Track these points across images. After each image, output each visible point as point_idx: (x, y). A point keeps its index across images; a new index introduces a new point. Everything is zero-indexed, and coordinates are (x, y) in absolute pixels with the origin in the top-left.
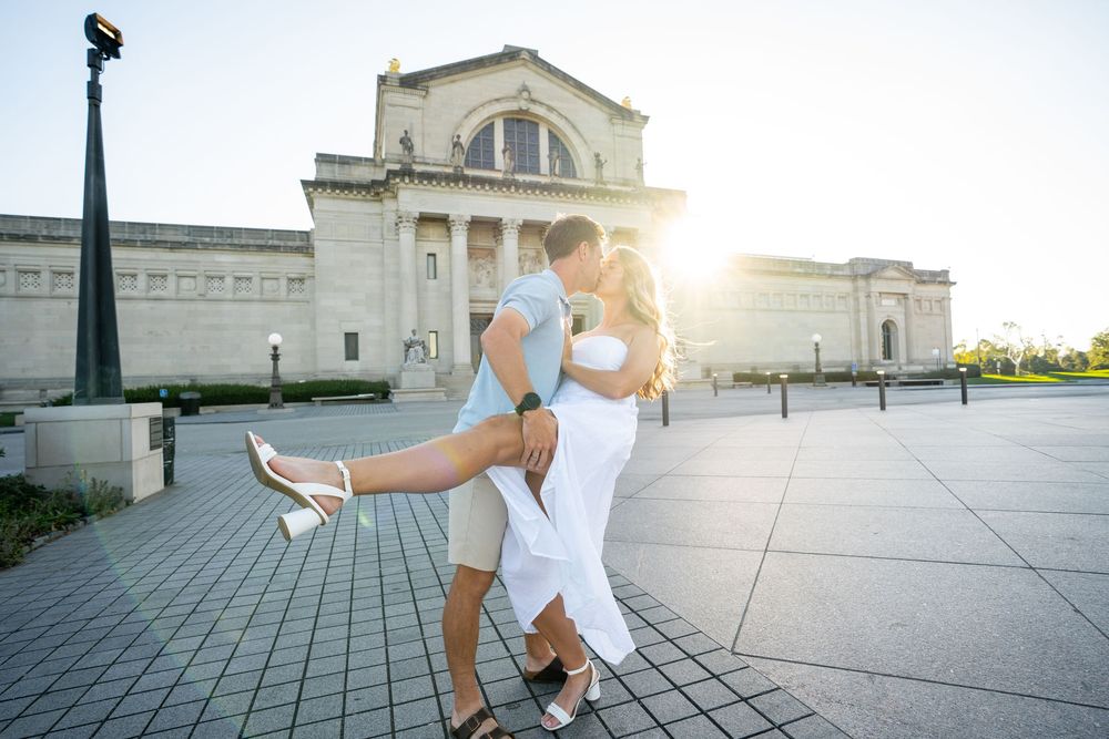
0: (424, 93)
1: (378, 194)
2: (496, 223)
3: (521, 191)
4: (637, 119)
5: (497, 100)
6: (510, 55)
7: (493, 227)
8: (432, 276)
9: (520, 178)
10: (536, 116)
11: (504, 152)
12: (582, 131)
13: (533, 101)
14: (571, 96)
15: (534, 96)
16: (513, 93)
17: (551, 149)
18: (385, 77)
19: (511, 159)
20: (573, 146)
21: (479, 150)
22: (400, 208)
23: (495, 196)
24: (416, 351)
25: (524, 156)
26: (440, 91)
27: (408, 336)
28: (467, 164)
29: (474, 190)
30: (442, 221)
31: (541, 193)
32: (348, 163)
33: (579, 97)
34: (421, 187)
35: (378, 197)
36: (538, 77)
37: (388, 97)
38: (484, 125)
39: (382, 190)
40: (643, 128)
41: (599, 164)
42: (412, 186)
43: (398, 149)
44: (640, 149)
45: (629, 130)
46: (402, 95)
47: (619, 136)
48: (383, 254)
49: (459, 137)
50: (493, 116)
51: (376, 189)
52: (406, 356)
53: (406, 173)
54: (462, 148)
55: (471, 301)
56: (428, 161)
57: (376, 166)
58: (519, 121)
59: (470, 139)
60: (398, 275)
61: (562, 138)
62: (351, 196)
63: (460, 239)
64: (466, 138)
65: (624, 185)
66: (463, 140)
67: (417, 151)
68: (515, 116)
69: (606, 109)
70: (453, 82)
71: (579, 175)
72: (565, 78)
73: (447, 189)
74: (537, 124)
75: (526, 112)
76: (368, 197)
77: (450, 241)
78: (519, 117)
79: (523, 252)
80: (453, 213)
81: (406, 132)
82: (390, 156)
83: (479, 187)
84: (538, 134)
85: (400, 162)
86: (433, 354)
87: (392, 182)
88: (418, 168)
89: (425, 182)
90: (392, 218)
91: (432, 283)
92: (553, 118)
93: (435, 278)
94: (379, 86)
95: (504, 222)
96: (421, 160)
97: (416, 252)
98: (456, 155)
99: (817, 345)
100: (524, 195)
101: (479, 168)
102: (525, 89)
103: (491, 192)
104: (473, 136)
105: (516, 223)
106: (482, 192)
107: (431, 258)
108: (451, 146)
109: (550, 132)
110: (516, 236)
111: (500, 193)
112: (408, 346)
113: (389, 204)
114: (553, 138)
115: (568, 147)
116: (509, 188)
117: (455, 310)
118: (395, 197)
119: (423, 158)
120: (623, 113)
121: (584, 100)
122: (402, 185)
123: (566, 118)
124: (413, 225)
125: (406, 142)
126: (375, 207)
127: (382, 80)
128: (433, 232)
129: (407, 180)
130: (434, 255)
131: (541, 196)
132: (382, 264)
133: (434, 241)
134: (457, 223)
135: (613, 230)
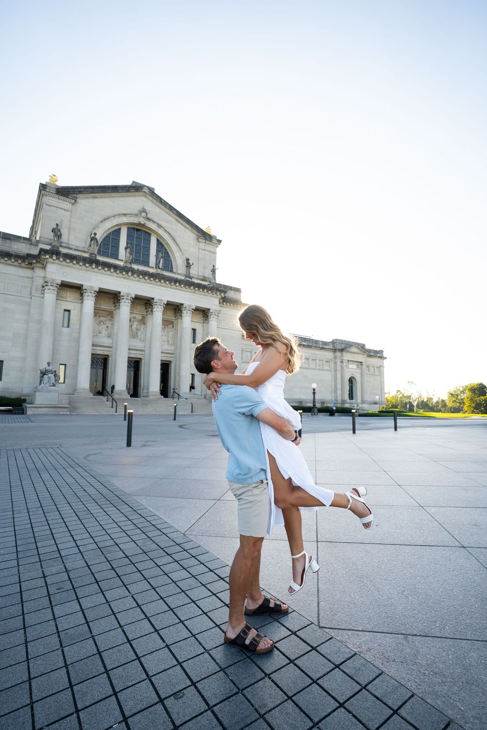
0: (73, 201)
1: (31, 264)
2: (116, 295)
3: (135, 276)
4: (214, 241)
5: (124, 215)
6: (136, 188)
7: (115, 297)
8: (66, 325)
9: (136, 267)
10: (150, 229)
11: (126, 248)
12: (178, 242)
13: (149, 219)
14: (174, 220)
15: (149, 216)
16: (136, 212)
17: (158, 251)
18: (46, 185)
19: (131, 254)
20: (172, 252)
21: (110, 243)
22: (47, 276)
23: (117, 277)
24: (49, 378)
25: (139, 253)
26: (85, 202)
27: (43, 366)
28: (99, 253)
29: (103, 271)
30: (78, 289)
31: (149, 278)
32: (10, 239)
33: (179, 222)
34: (64, 263)
35: (31, 266)
36: (153, 205)
37: (46, 199)
38: (113, 229)
39: (34, 261)
40: (217, 247)
41: (188, 265)
42: (57, 262)
43: (51, 235)
44: (215, 260)
45: (209, 247)
46: (57, 200)
47: (202, 250)
48: (30, 305)
49: (95, 234)
50: (120, 225)
51: (30, 261)
52: (41, 381)
53: (54, 252)
54: (97, 241)
55: (93, 345)
56: (70, 246)
57: (31, 244)
58: (138, 230)
59: (104, 237)
60: (40, 322)
61: (165, 246)
62: (9, 262)
63: (89, 303)
65: (203, 280)
66: (98, 237)
67: (64, 239)
68: (135, 227)
69: (196, 233)
70: (95, 198)
71: (174, 270)
72: (171, 208)
73: (84, 267)
74: (150, 234)
75: (143, 225)
76: (23, 265)
77: (82, 302)
78: (138, 228)
79: (133, 316)
80: (86, 284)
81: (57, 225)
82: (43, 239)
83: (106, 269)
84: (150, 240)
85: (50, 244)
86: (62, 380)
87: (43, 257)
88: (64, 251)
89: (68, 261)
90: (39, 282)
91: (65, 330)
92: (161, 232)
93: (68, 327)
94: (40, 190)
95: (121, 294)
96: (67, 245)
97: (56, 307)
98: (92, 246)
99: (314, 390)
100: (137, 279)
101: (107, 256)
102: (144, 211)
103: (114, 274)
104: (106, 234)
105: (130, 296)
106: (109, 273)
107: (67, 313)
108: (89, 239)
109: (158, 240)
110: (129, 305)
111: (120, 275)
112: (43, 374)
113: (39, 272)
114: (160, 245)
115: (169, 251)
116: (127, 272)
117: (81, 350)
118: (44, 268)
119: (69, 244)
120: (205, 236)
121: (182, 224)
122: (50, 260)
123: (169, 234)
124: (56, 289)
125: (57, 232)
126: (28, 273)
127: (43, 187)
128: (70, 295)
129: (54, 258)
130: (69, 311)
131: (148, 281)
132: (29, 313)
133: (70, 301)
134: (88, 291)
135: (194, 308)
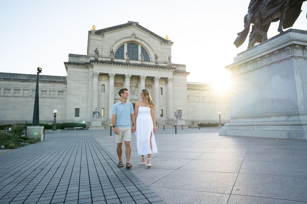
0: (102, 36)
1: (87, 66)
3: (131, 66)
4: (170, 43)
5: (125, 38)
6: (130, 24)
7: (123, 77)
8: (103, 91)
9: (131, 62)
10: (138, 42)
11: (126, 54)
12: (151, 47)
13: (136, 38)
14: (148, 36)
15: (137, 36)
16: (130, 36)
18: (91, 31)
19: (128, 56)
20: (149, 51)
21: (119, 53)
22: (94, 71)
23: (123, 68)
24: (96, 115)
25: (133, 55)
26: (107, 35)
27: (94, 110)
29: (116, 66)
30: (107, 75)
31: (137, 67)
32: (79, 57)
33: (151, 37)
34: (100, 65)
35: (87, 68)
36: (138, 30)
37: (92, 37)
38: (121, 45)
39: (89, 65)
40: (171, 46)
41: (156, 57)
42: (97, 65)
43: (94, 53)
44: (170, 52)
45: (167, 47)
46: (96, 37)
47: (164, 48)
48: (88, 84)
49: (112, 50)
50: (124, 43)
51: (87, 65)
52: (93, 116)
53: (96, 61)
54: (113, 53)
55: (115, 99)
56: (103, 56)
57: (87, 58)
58: (132, 44)
59: (117, 50)
60: (92, 91)
61: (146, 49)
62: (79, 67)
63: (112, 81)
64: (115, 49)
65: (165, 63)
66: (114, 51)
67: (100, 54)
68: (131, 42)
69: (160, 40)
70: (112, 32)
71: (151, 61)
72: (147, 31)
73: (109, 66)
74: (138, 45)
75: (134, 41)
76: (84, 67)
77: (109, 81)
78: (132, 43)
79: (132, 84)
80: (110, 73)
81: (96, 48)
82: (91, 55)
83: (118, 65)
84: (138, 48)
86: (103, 115)
87: (92, 63)
88: (100, 59)
89: (102, 64)
90: (91, 74)
91: (103, 94)
92: (143, 43)
93: (104, 92)
94: (89, 34)
95: (125, 76)
96: (101, 56)
97: (98, 84)
98: (112, 55)
99: (220, 115)
100: (132, 68)
101: (119, 59)
102: (134, 34)
103: (122, 67)
104: (118, 48)
105: (129, 76)
106: (119, 66)
107: (103, 86)
108: (110, 53)
109: (142, 47)
110: (129, 80)
111: (124, 67)
112: (94, 113)
113: (91, 70)
114: (143, 49)
115: (147, 52)
116: (127, 66)
117: (110, 102)
118: (93, 67)
119: (102, 55)
120: (165, 41)
121: (153, 37)
122: (95, 64)
123: (147, 43)
124: (98, 76)
125: (96, 52)
126: (86, 70)
127: (90, 32)
128: (104, 78)
129: (96, 63)
130: (104, 85)
131: (137, 68)
132: (88, 88)
133: (104, 81)
134: (111, 76)
135: (160, 78)
